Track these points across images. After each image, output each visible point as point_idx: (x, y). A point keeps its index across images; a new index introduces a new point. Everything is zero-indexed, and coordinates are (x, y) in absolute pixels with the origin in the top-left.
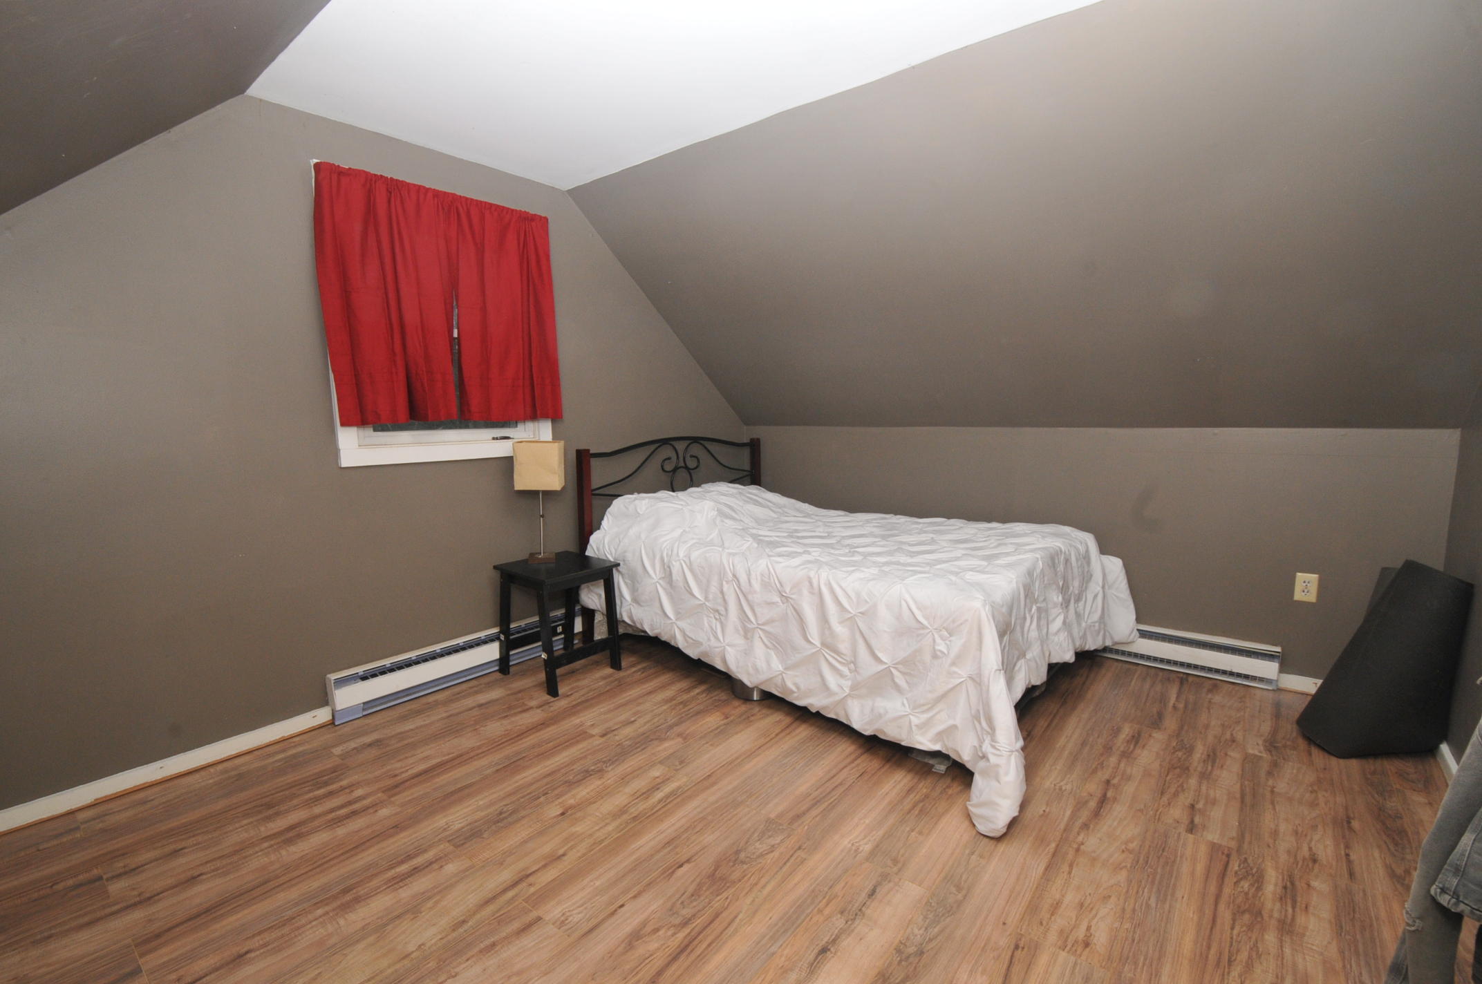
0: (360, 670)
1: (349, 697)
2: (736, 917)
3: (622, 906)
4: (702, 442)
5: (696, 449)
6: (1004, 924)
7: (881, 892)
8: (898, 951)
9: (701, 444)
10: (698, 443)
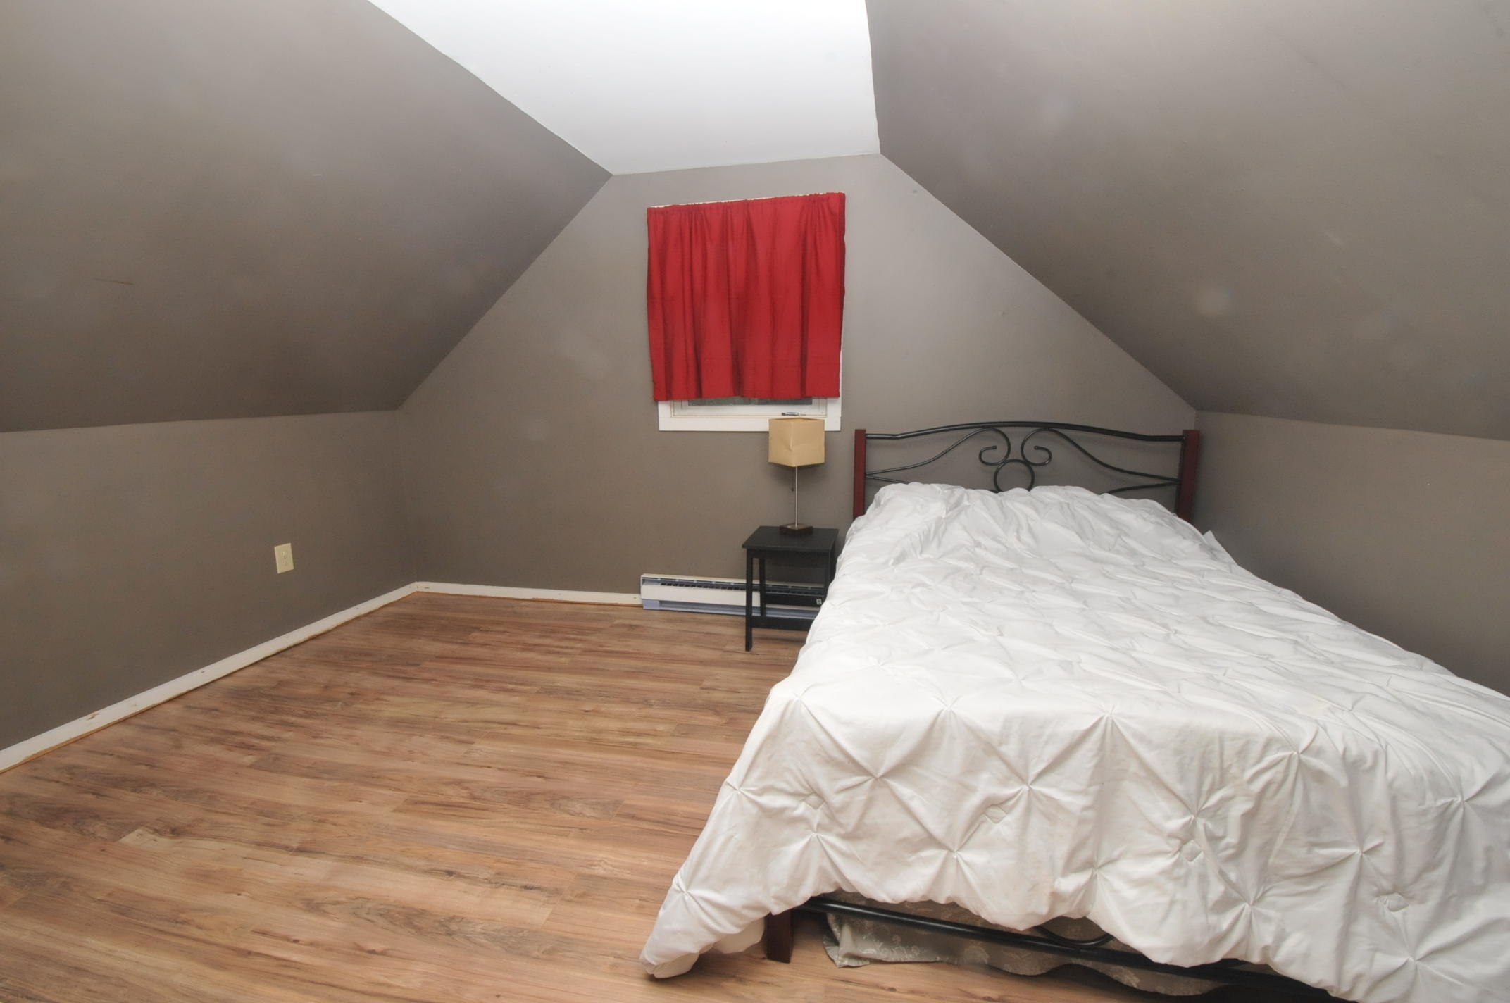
0: (659, 577)
1: (653, 593)
2: (484, 819)
3: (489, 767)
4: (1061, 431)
5: (1047, 440)
6: (498, 996)
7: (534, 893)
8: (452, 919)
9: (1056, 432)
10: (1052, 431)
